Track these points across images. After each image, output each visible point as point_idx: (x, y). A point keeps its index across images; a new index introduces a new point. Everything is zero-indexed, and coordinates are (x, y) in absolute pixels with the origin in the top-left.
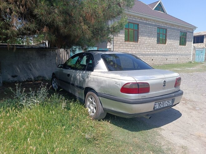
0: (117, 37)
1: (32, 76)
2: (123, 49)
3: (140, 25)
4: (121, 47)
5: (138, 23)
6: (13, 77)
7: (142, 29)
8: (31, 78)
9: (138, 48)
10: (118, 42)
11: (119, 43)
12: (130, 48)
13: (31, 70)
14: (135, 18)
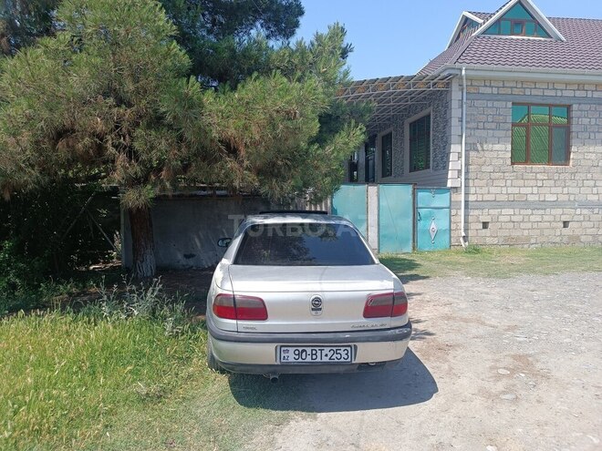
0: (482, 153)
2: (504, 189)
3: (575, 107)
4: (496, 183)
5: (567, 102)
7: (586, 121)
9: (569, 183)
10: (484, 169)
11: (490, 169)
12: (532, 183)
14: (554, 89)
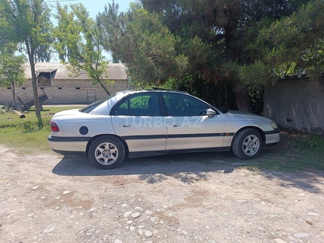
1: (308, 125)
6: (289, 120)
8: (306, 129)
13: (308, 115)
